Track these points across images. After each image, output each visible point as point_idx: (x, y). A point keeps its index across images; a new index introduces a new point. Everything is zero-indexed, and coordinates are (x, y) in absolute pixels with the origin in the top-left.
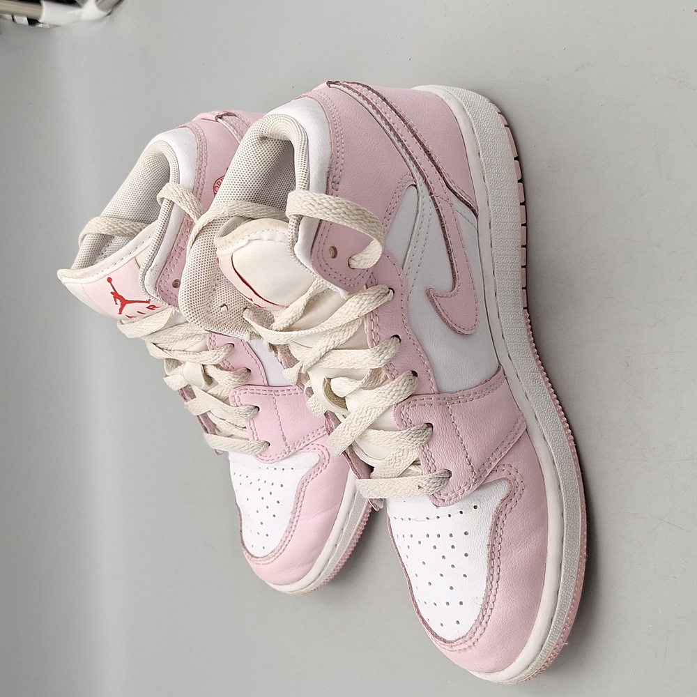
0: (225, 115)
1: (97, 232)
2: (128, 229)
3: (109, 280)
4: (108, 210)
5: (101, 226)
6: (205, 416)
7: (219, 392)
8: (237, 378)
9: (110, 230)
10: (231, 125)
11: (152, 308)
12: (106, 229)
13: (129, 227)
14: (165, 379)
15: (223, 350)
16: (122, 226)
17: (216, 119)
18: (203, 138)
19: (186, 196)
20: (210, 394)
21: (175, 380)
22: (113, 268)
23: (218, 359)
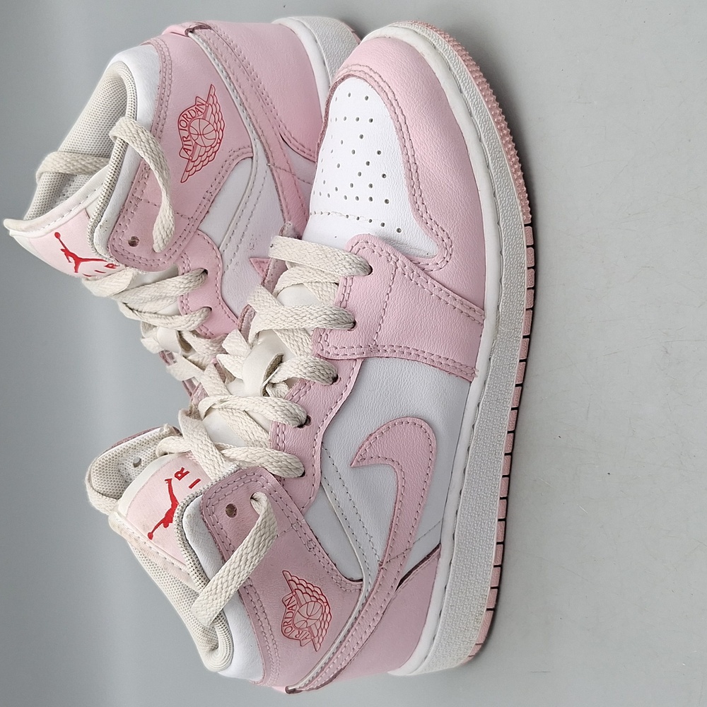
0: (197, 28)
1: (53, 170)
2: (90, 167)
3: (57, 235)
4: (66, 144)
5: (59, 163)
6: (190, 381)
7: (200, 359)
8: (216, 346)
9: (69, 167)
10: (204, 41)
11: (113, 266)
12: (65, 167)
13: (91, 164)
14: (142, 340)
15: (198, 315)
16: (83, 163)
17: (187, 34)
18: (168, 58)
19: (141, 134)
20: (190, 361)
21: (153, 342)
22: (60, 221)
23: (193, 325)
